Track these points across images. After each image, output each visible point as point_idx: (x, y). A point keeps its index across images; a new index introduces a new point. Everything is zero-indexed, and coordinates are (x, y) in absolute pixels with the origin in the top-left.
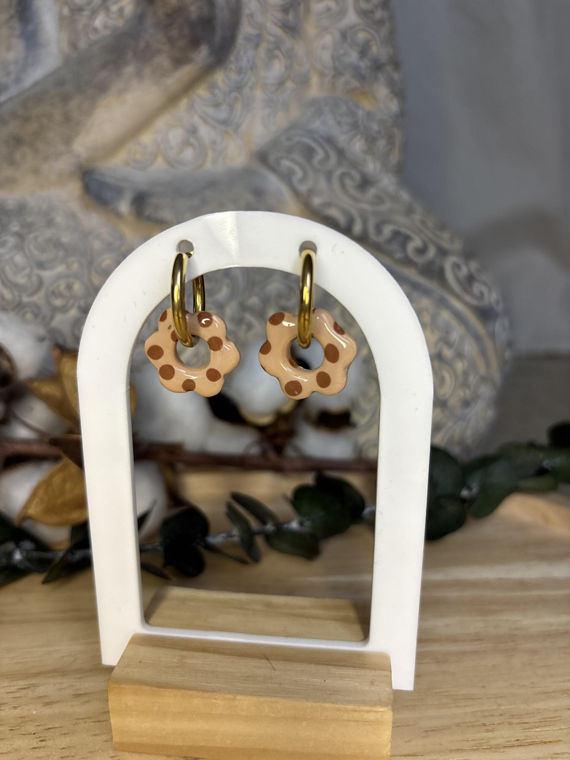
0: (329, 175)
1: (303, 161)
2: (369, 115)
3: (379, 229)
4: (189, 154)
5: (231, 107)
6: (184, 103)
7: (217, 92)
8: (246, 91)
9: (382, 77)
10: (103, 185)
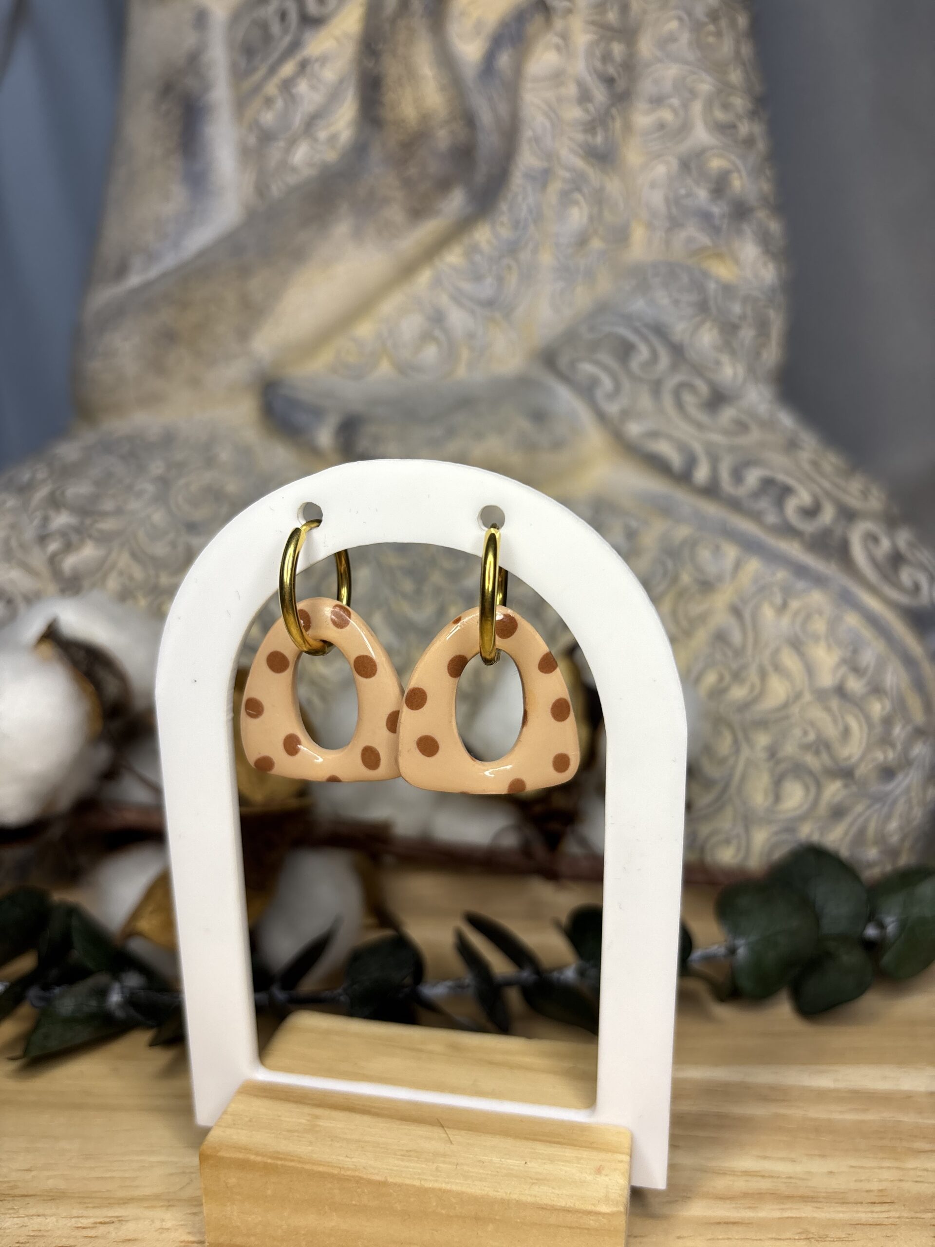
0: (656, 388)
1: (614, 364)
2: (728, 290)
3: (737, 476)
4: (430, 353)
5: (500, 280)
6: (425, 277)
7: (478, 258)
8: (525, 256)
9: (748, 230)
10: (294, 404)
